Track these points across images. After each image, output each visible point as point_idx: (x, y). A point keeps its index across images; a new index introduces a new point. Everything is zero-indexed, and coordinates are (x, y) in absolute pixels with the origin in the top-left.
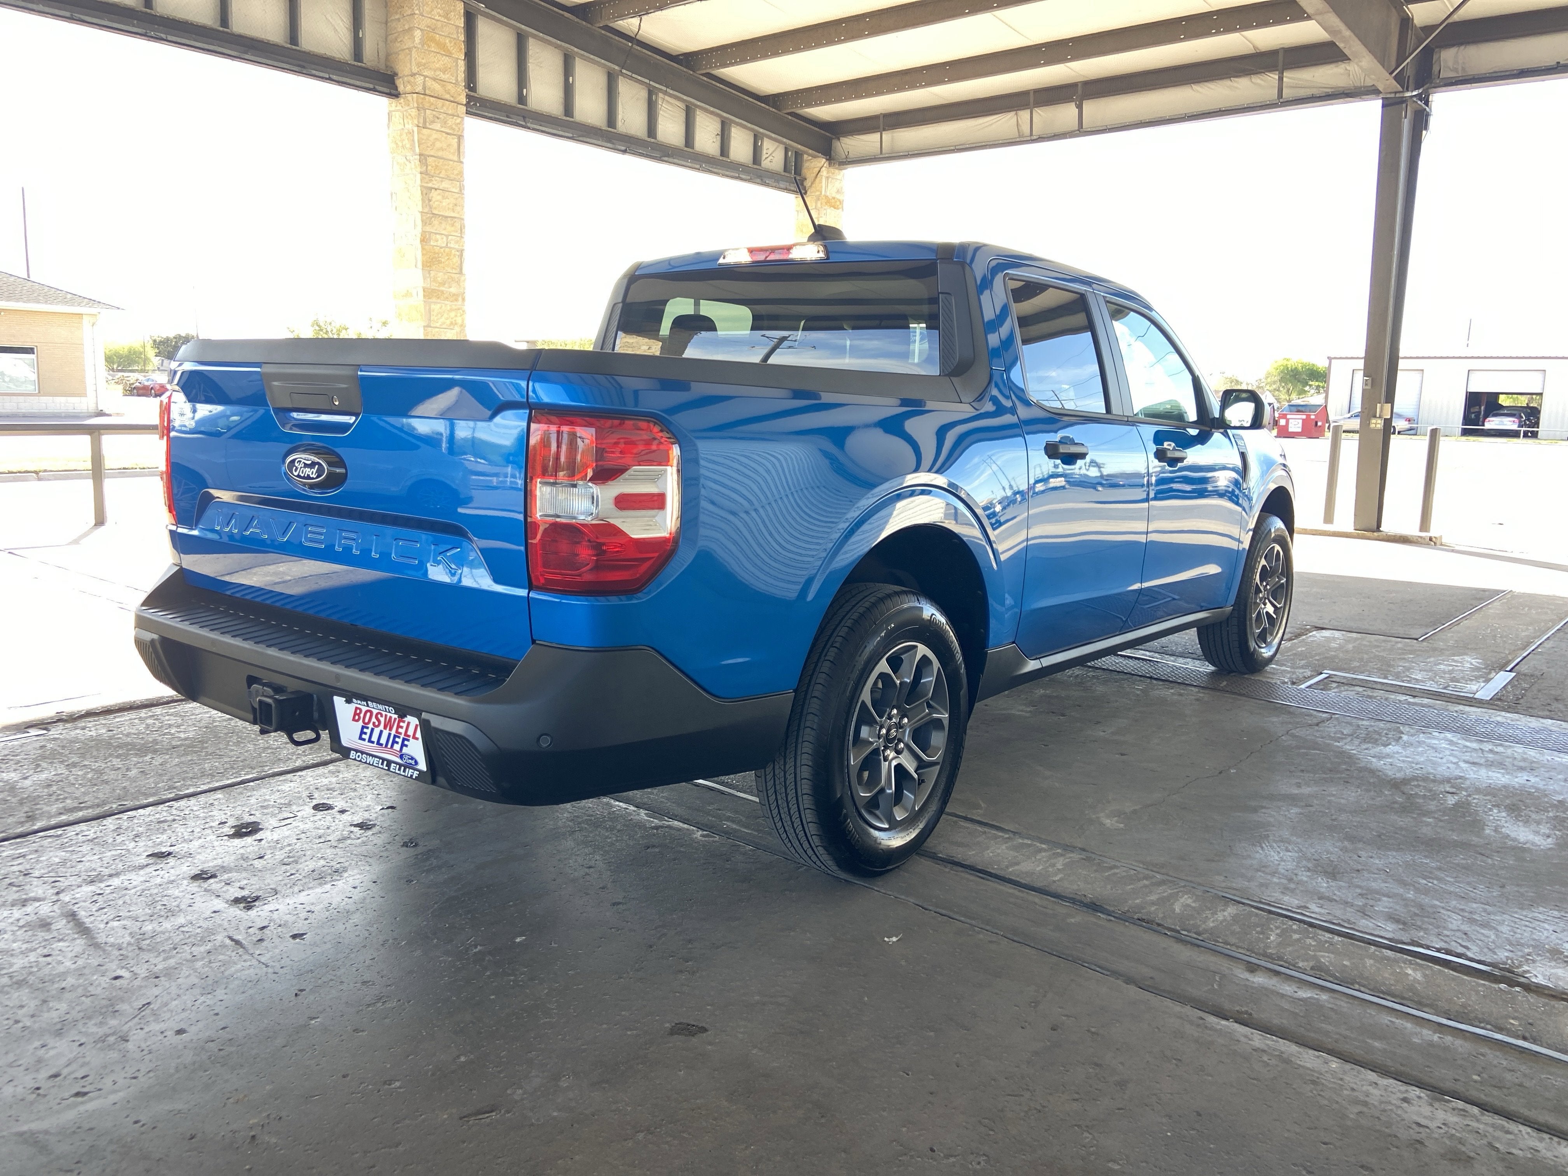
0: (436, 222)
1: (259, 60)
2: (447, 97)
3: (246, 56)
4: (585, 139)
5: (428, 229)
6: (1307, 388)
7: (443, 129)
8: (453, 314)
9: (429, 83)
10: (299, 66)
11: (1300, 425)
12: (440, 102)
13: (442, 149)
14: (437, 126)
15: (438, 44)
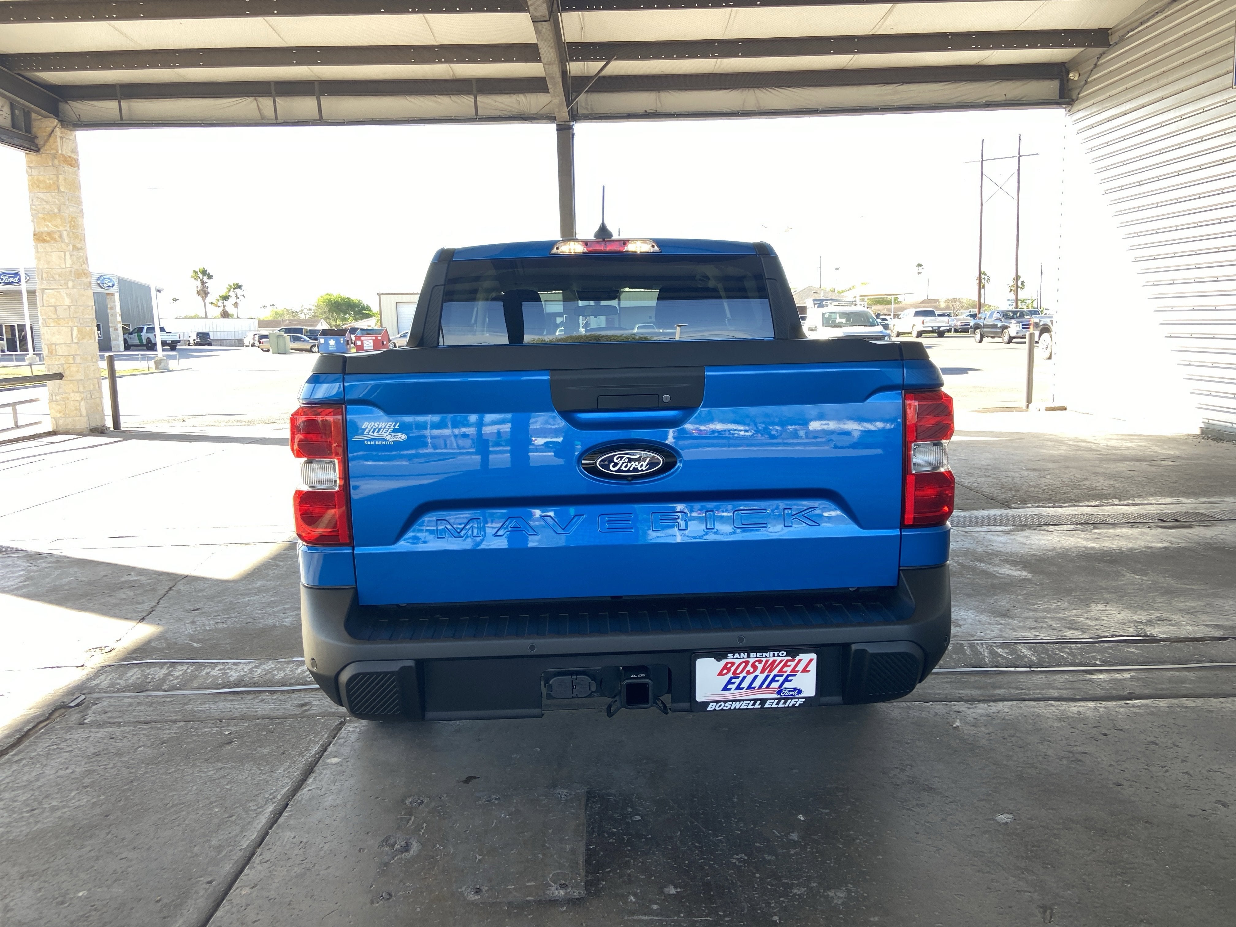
6: (347, 316)
11: (372, 344)
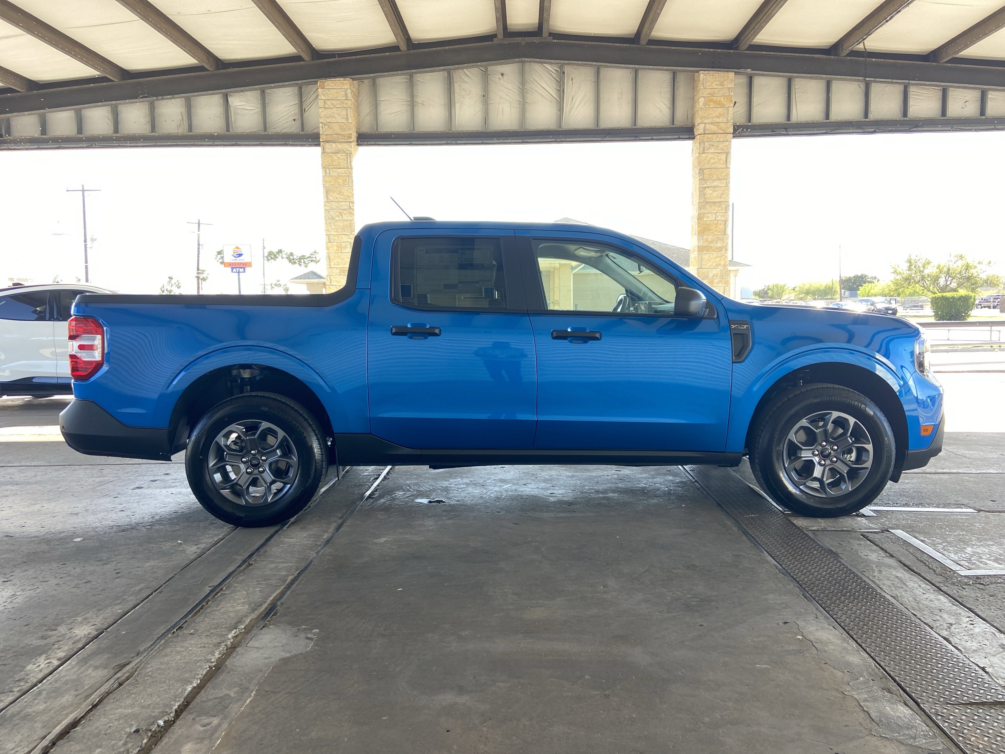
0: (708, 207)
1: (612, 139)
2: (720, 131)
3: (605, 139)
4: (837, 131)
5: (702, 211)
7: (716, 151)
8: (718, 259)
9: (708, 126)
10: (634, 137)
12: (715, 136)
13: (715, 163)
14: (712, 150)
15: (715, 102)
